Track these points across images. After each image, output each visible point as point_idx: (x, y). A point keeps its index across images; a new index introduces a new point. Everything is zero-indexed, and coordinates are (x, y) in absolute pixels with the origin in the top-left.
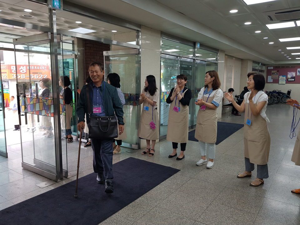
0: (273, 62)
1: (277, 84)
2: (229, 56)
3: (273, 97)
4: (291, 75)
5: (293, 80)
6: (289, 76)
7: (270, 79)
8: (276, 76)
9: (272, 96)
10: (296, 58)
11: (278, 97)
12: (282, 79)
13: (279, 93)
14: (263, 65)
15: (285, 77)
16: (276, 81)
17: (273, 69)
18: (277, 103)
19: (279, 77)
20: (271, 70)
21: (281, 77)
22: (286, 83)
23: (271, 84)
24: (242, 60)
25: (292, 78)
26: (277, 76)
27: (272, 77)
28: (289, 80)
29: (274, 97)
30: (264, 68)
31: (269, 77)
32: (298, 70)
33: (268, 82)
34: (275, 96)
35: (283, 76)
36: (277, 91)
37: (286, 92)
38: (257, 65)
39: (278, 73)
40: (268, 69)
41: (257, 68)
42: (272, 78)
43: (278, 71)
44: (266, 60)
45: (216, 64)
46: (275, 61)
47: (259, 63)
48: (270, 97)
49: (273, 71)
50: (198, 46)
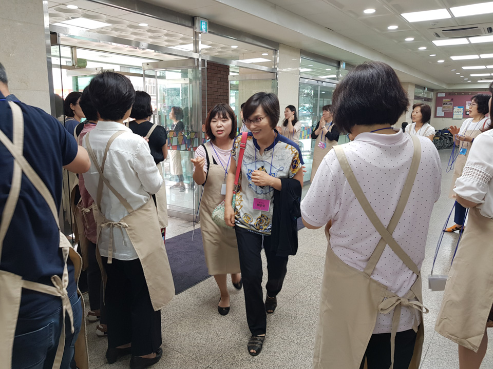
0: (445, 87)
1: (450, 119)
3: (443, 138)
7: (440, 111)
8: (448, 107)
9: (442, 137)
10: (479, 81)
11: (450, 139)
12: (458, 111)
14: (431, 90)
15: (462, 109)
16: (449, 115)
17: (444, 96)
18: (448, 147)
19: (453, 109)
20: (442, 98)
21: (456, 109)
22: (463, 118)
23: (441, 119)
26: (451, 107)
27: (442, 109)
29: (445, 138)
30: (432, 95)
31: (439, 109)
33: (437, 115)
34: (447, 136)
35: (459, 106)
38: (421, 91)
39: (452, 102)
40: (438, 96)
41: (421, 95)
42: (443, 111)
43: (452, 100)
44: (435, 84)
46: (449, 84)
47: (424, 88)
48: (439, 138)
49: (444, 100)
50: (343, 66)
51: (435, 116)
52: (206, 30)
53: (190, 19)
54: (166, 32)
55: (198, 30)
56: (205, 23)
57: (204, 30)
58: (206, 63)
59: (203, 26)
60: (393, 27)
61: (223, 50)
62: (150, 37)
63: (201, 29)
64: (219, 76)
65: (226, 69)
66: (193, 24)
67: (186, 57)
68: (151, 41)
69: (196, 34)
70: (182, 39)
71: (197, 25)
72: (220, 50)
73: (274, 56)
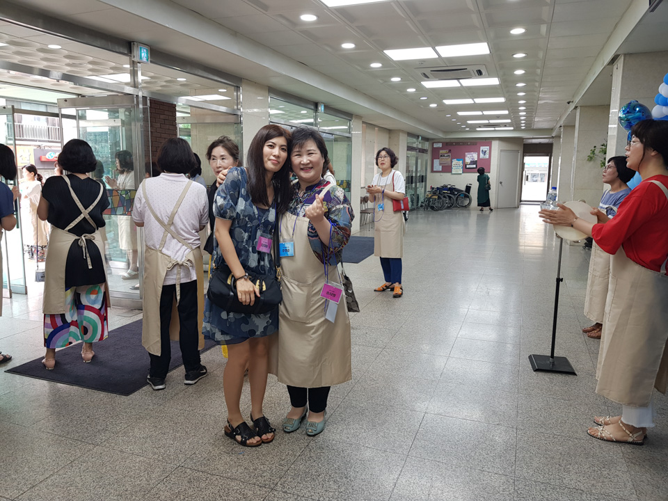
0: (441, 135)
1: (449, 174)
2: (369, 125)
3: (442, 197)
4: (471, 157)
5: (474, 166)
6: (468, 160)
7: (437, 165)
8: (446, 160)
9: (440, 195)
10: (478, 129)
11: (450, 197)
12: (457, 165)
13: (452, 190)
14: (426, 139)
15: (461, 162)
16: (447, 169)
17: (441, 146)
18: (448, 208)
19: (452, 162)
20: (439, 149)
21: (455, 162)
22: (463, 172)
23: (439, 174)
24: (390, 131)
25: (473, 162)
26: (450, 159)
27: (440, 162)
28: (468, 166)
29: (444, 197)
30: (427, 146)
31: (436, 162)
32: (481, 149)
33: (434, 170)
34: (446, 195)
35: (458, 159)
36: (449, 186)
37: (463, 188)
38: (415, 140)
39: (450, 154)
40: (434, 146)
41: (415, 146)
42: (440, 164)
43: (450, 151)
44: (429, 132)
45: (349, 139)
46: (445, 132)
47: (418, 137)
48: (437, 197)
49: (441, 152)
50: (321, 108)
51: (432, 171)
52: (147, 60)
53: (125, 45)
54: (91, 59)
55: (136, 59)
56: (145, 51)
57: (145, 60)
58: (148, 102)
59: (143, 54)
60: (376, 65)
61: (168, 84)
62: (68, 65)
63: (141, 58)
64: (162, 117)
65: (172, 108)
66: (130, 51)
67: (122, 93)
68: (67, 70)
69: (133, 64)
70: (112, 68)
71: (135, 52)
72: (164, 84)
73: (235, 94)
